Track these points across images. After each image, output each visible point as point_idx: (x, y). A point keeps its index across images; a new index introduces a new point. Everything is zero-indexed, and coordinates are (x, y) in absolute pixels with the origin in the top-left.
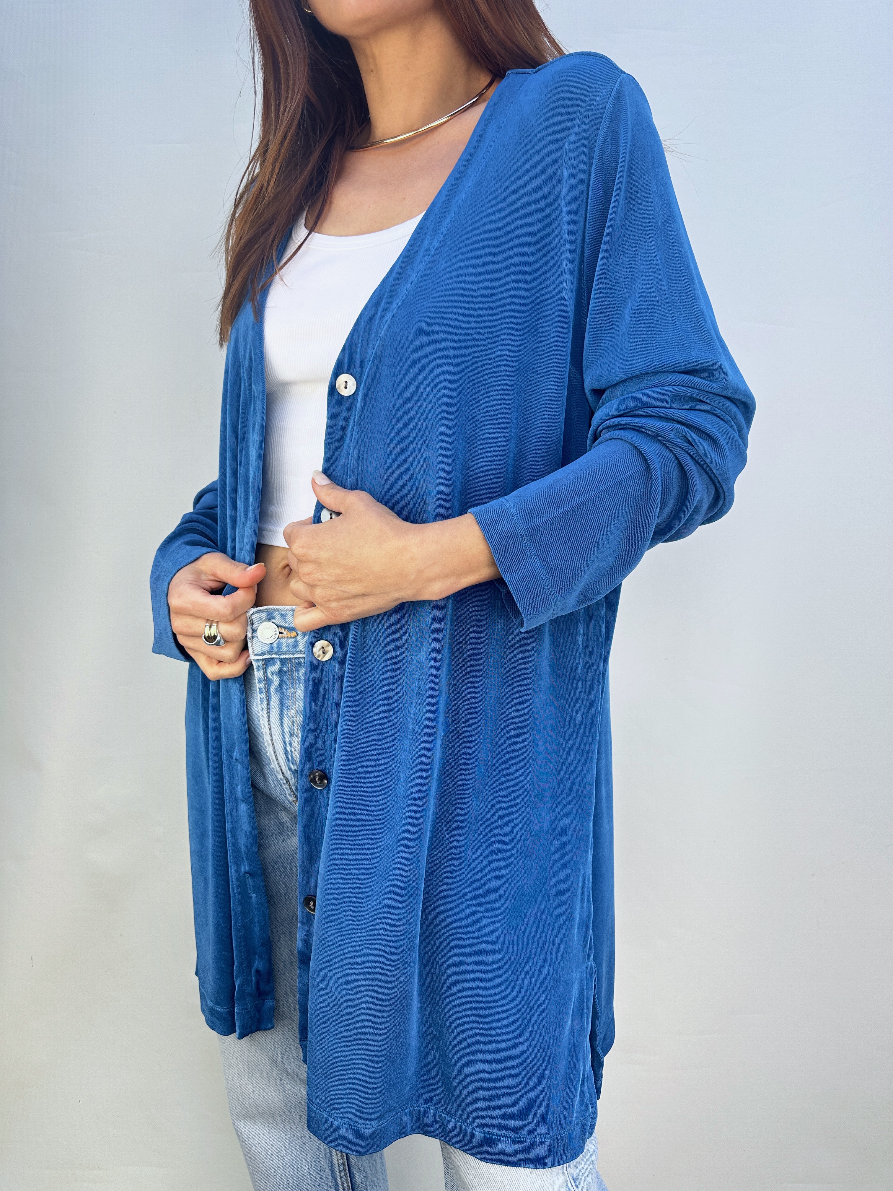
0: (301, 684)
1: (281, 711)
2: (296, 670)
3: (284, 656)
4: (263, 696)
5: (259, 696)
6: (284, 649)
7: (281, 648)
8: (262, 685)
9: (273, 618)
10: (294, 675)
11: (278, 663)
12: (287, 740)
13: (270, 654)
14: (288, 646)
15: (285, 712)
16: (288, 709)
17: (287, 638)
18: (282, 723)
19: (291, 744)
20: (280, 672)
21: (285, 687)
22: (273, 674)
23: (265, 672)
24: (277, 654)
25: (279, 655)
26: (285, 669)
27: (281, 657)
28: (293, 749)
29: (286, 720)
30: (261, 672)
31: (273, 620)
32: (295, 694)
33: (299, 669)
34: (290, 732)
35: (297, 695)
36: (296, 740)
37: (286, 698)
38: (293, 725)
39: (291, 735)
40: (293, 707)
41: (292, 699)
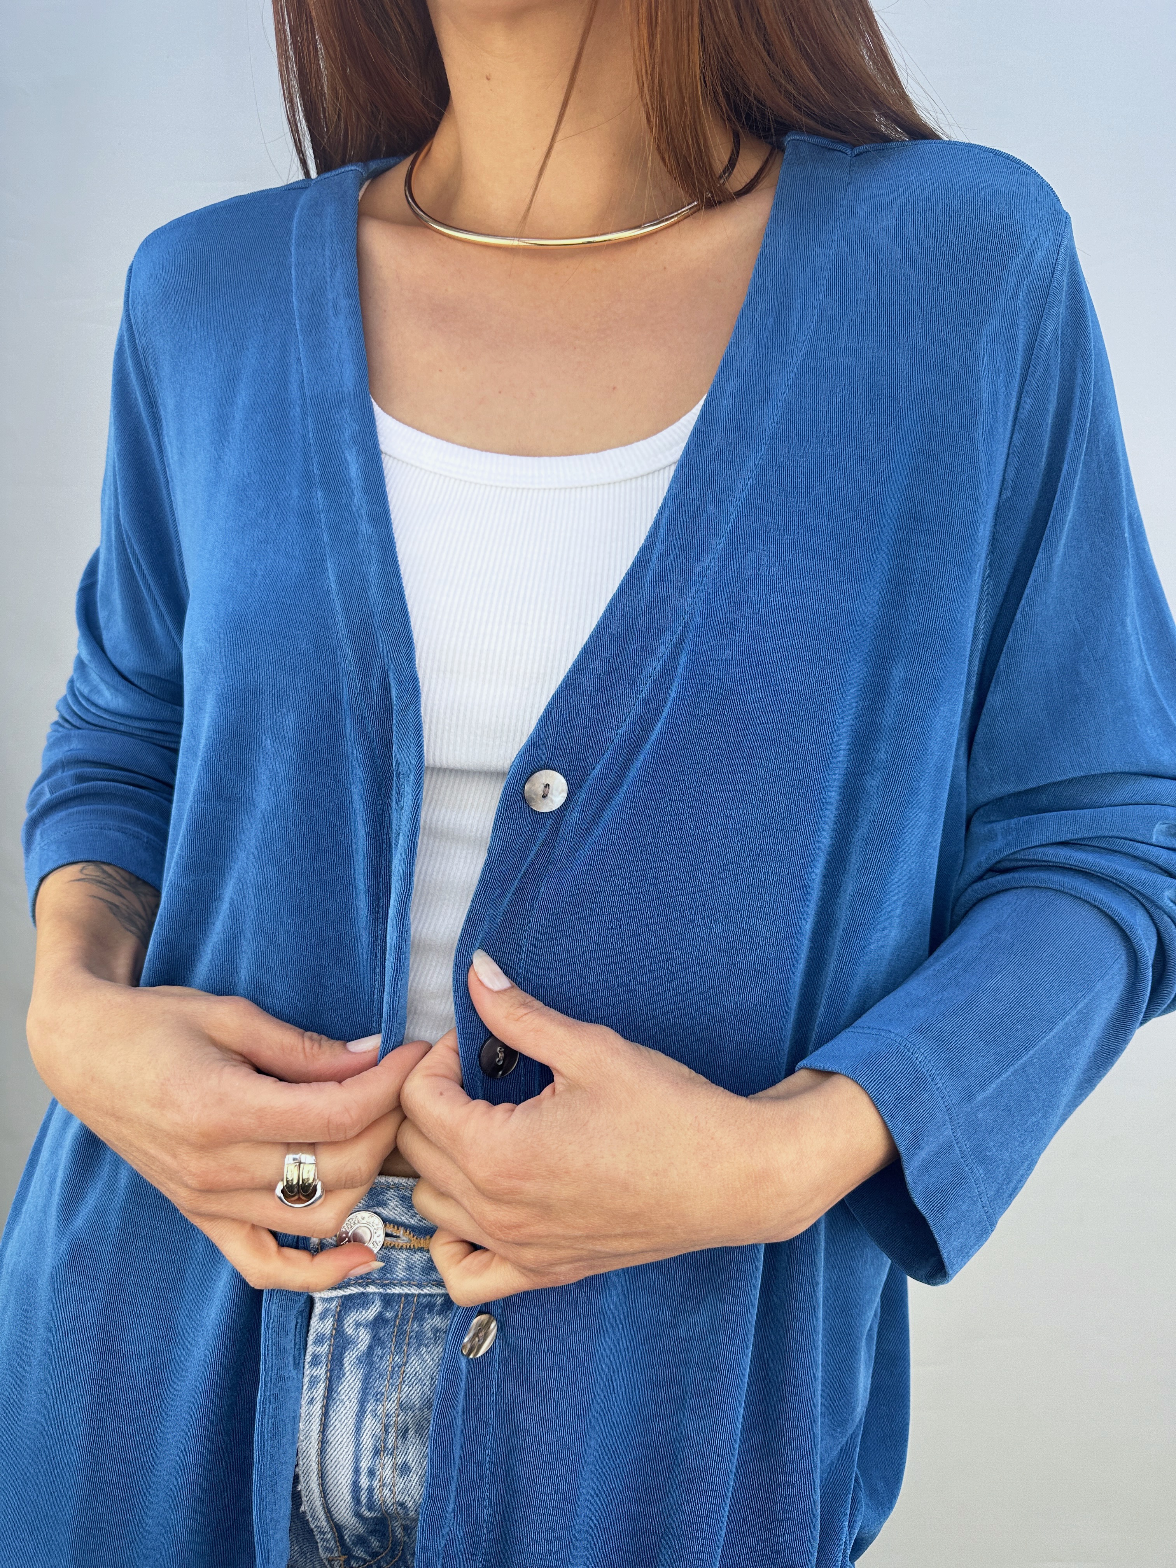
0: (422, 1347)
1: (362, 1403)
2: (415, 1318)
3: (397, 1290)
4: (321, 1371)
5: (307, 1372)
6: (400, 1273)
7: (391, 1272)
8: (324, 1349)
9: (383, 1204)
10: (408, 1328)
11: (378, 1303)
12: (364, 1465)
13: (360, 1285)
14: (409, 1268)
15: (370, 1407)
16: (377, 1401)
17: (410, 1249)
18: (358, 1430)
19: (371, 1473)
20: (379, 1322)
21: (378, 1351)
22: (358, 1325)
23: (339, 1320)
24: (378, 1284)
25: (383, 1286)
26: (389, 1315)
27: (389, 1291)
28: (376, 1484)
29: (369, 1422)
30: (329, 1323)
31: (380, 1210)
32: (403, 1368)
33: (427, 1316)
34: (375, 1447)
35: (409, 1369)
36: (388, 1461)
37: (375, 1375)
38: (387, 1432)
39: (377, 1453)
40: (394, 1396)
41: (391, 1378)
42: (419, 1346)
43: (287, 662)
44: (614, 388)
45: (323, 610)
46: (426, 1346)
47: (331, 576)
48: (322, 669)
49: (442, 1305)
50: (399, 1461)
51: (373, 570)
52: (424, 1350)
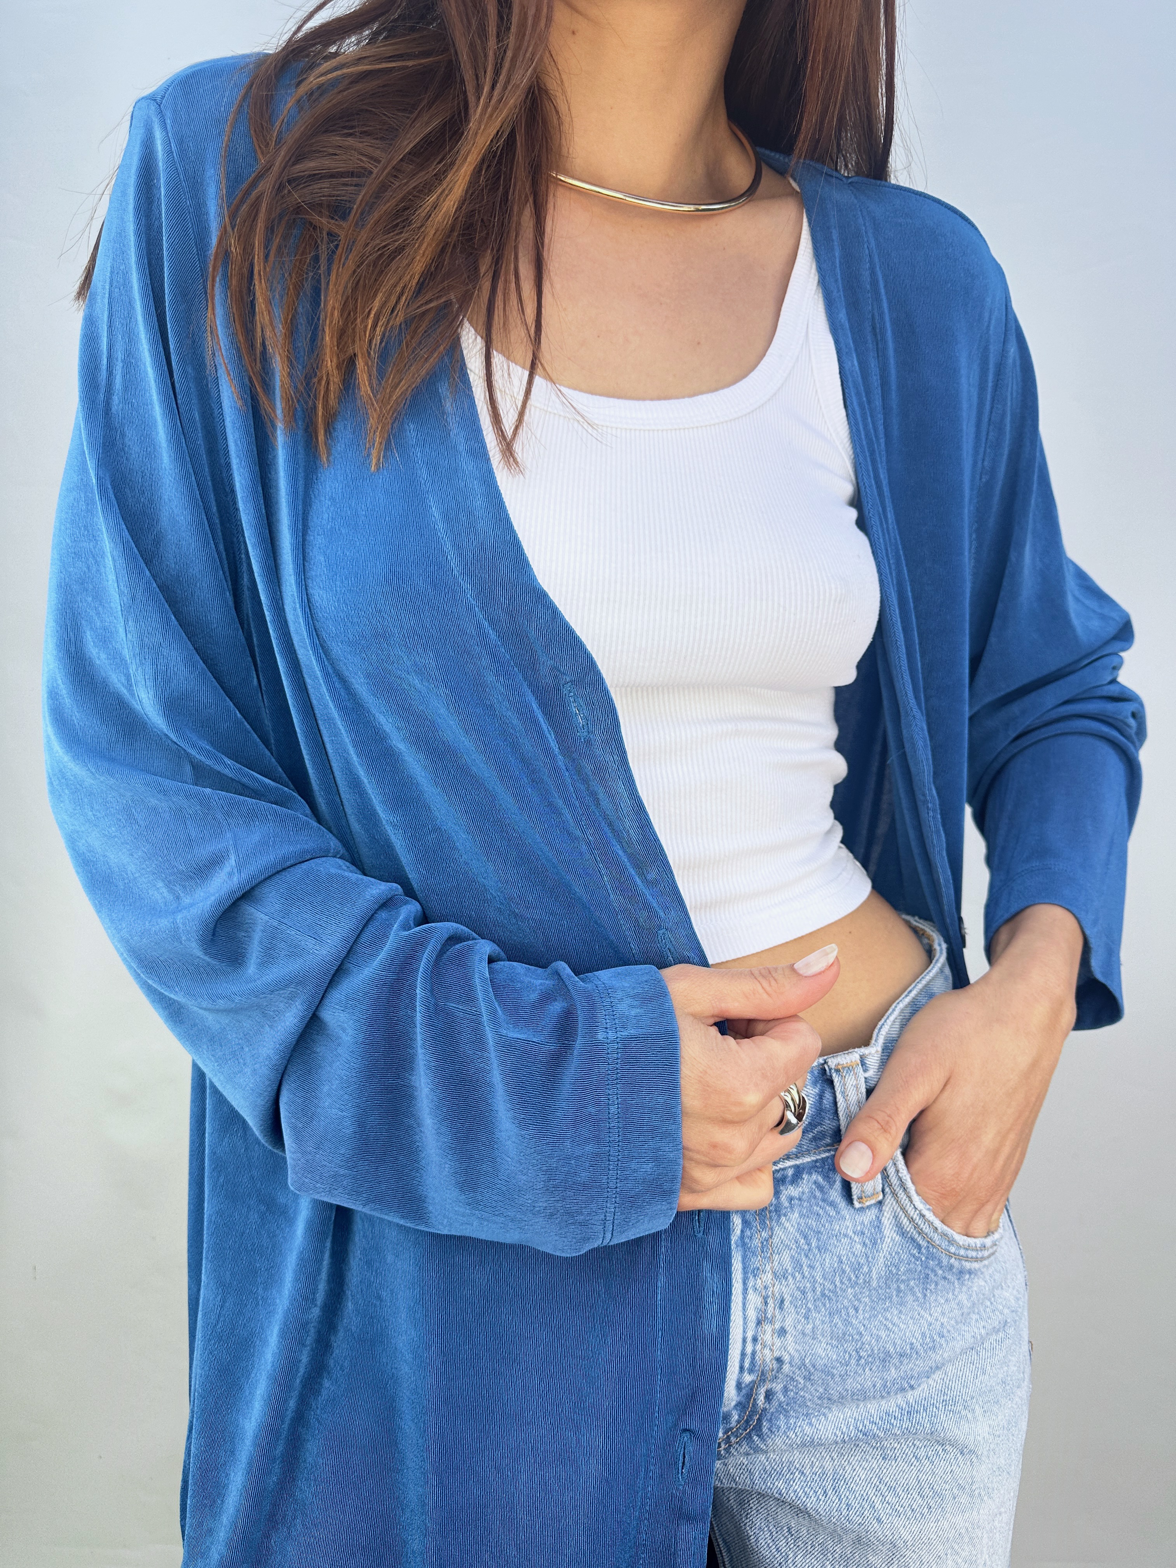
12: (749, 1335)
16: (755, 1276)
18: (744, 1306)
19: (755, 1339)
21: (748, 1232)
28: (758, 1347)
29: (751, 1297)
34: (758, 1319)
35: (776, 1240)
36: (768, 1328)
37: (749, 1254)
38: (766, 1303)
39: (759, 1323)
40: (768, 1268)
41: (762, 1252)
42: (779, 1216)
43: (408, 602)
44: (699, 343)
45: (433, 548)
46: (785, 1215)
47: (435, 512)
48: (445, 606)
49: (793, 1175)
50: (777, 1326)
51: (479, 502)
52: (783, 1219)
